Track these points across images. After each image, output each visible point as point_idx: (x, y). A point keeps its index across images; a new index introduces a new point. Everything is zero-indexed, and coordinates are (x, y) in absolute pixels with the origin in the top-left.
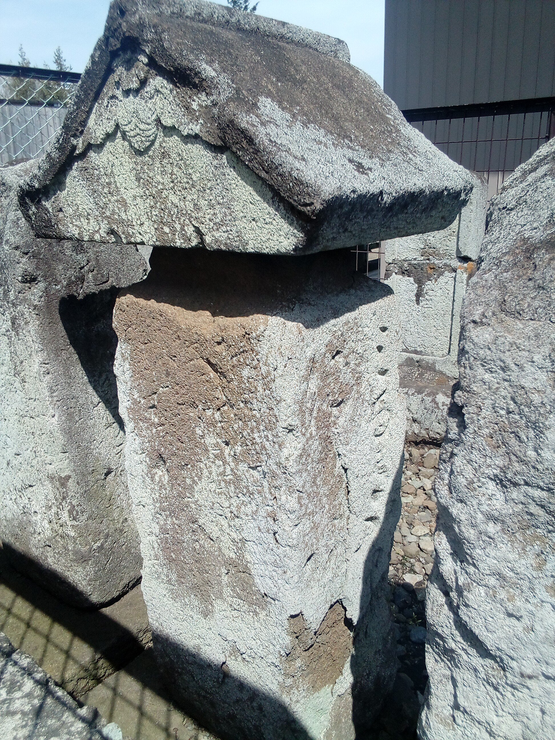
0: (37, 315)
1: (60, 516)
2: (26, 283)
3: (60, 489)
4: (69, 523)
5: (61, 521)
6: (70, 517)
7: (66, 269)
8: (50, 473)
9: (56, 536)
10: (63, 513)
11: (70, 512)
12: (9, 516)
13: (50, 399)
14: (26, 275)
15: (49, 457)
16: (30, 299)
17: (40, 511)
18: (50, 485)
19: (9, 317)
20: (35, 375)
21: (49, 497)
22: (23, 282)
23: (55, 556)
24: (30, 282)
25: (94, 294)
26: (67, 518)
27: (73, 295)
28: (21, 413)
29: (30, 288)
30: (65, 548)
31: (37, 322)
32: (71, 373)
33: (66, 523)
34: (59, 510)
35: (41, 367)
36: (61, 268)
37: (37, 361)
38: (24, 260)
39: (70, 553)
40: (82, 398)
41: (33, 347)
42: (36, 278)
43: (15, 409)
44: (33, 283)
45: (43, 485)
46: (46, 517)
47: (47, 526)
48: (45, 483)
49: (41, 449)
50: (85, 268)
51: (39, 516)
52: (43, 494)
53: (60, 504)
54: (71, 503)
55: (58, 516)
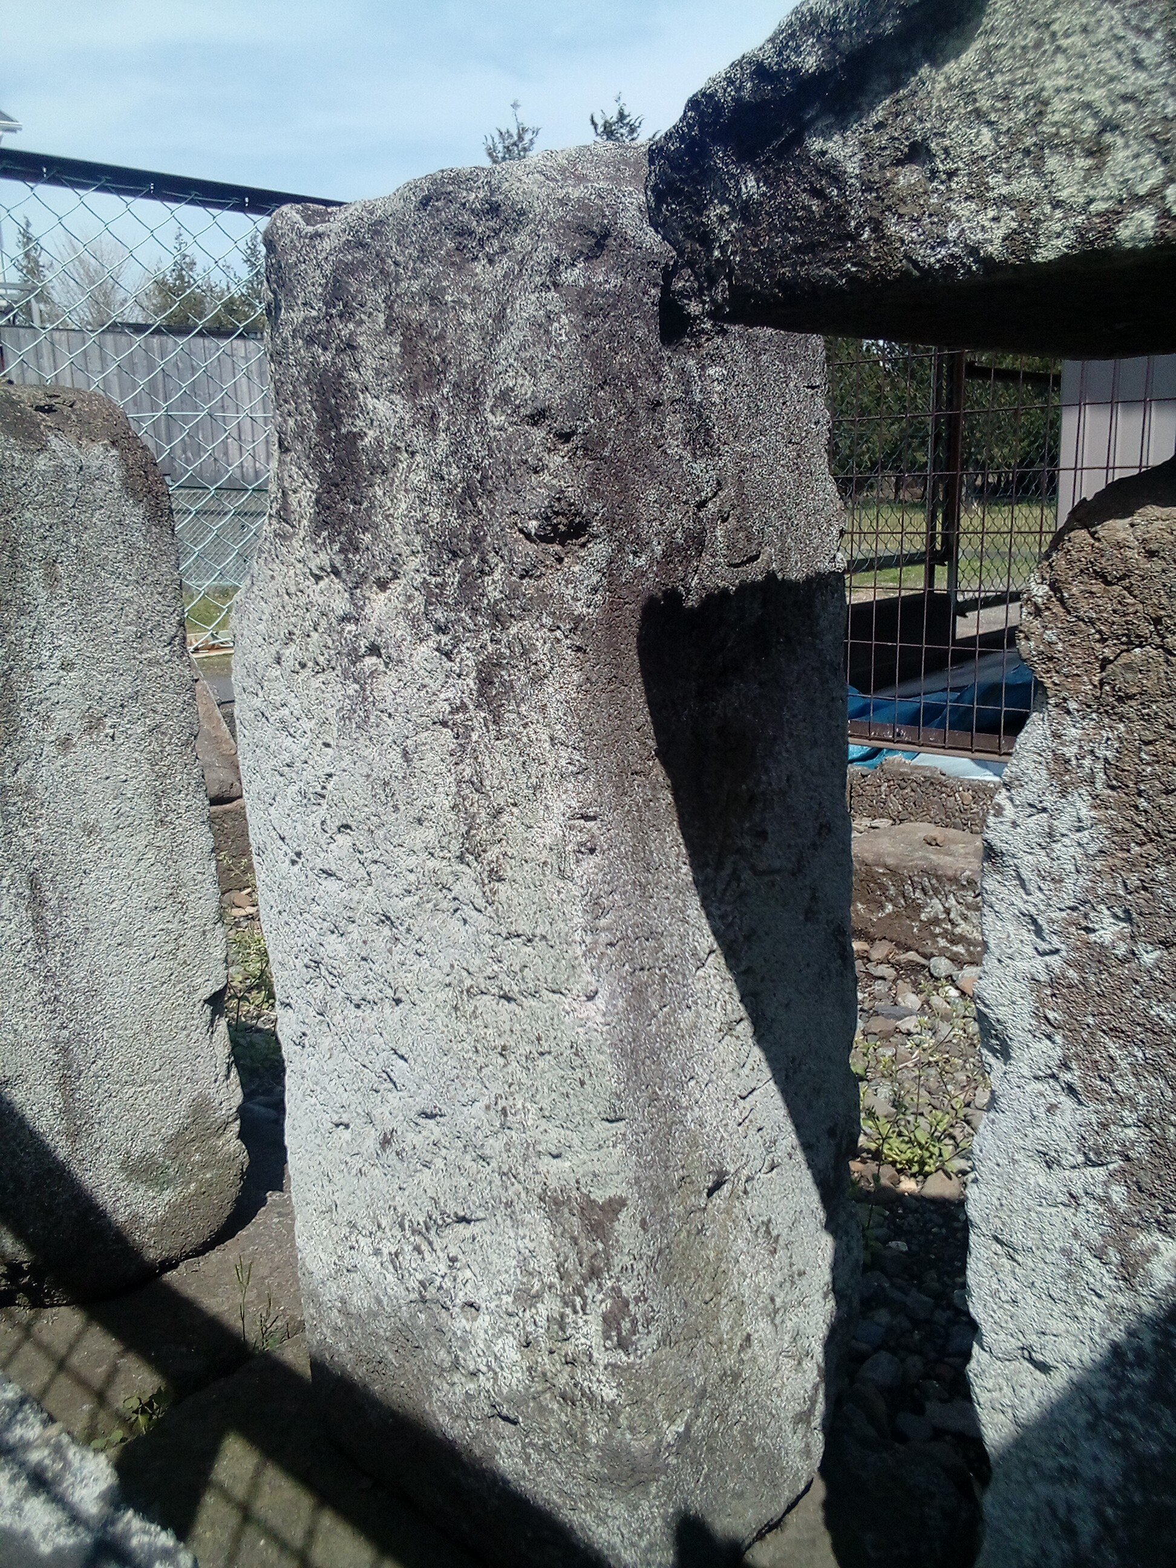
0: (579, 649)
1: (569, 1332)
2: (550, 541)
3: (583, 1242)
4: (601, 1357)
5: (569, 1348)
6: (607, 1337)
7: (664, 504)
8: (553, 1183)
9: (544, 1392)
10: (581, 1323)
11: (610, 1321)
12: (360, 1300)
13: (588, 939)
14: (557, 514)
15: (554, 1134)
16: (562, 596)
17: (492, 1306)
18: (544, 1228)
19: (470, 663)
20: (544, 856)
21: (533, 1264)
22: (545, 539)
23: (529, 1457)
24: (563, 538)
25: (725, 591)
26: (596, 1340)
27: (674, 590)
28: (468, 982)
29: (560, 560)
30: (571, 1435)
31: (575, 676)
32: (651, 852)
33: (590, 1356)
34: (568, 1311)
35: (571, 828)
36: (652, 498)
37: (558, 807)
38: (555, 461)
39: (591, 1455)
40: (672, 935)
41: (552, 763)
42: (588, 524)
43: (447, 969)
44: (573, 544)
45: (517, 1223)
46: (511, 1328)
47: (513, 1355)
48: (527, 1217)
49: (528, 1105)
50: (710, 505)
51: (484, 1320)
52: (513, 1252)
53: (578, 1291)
54: (617, 1290)
55: (563, 1328)
